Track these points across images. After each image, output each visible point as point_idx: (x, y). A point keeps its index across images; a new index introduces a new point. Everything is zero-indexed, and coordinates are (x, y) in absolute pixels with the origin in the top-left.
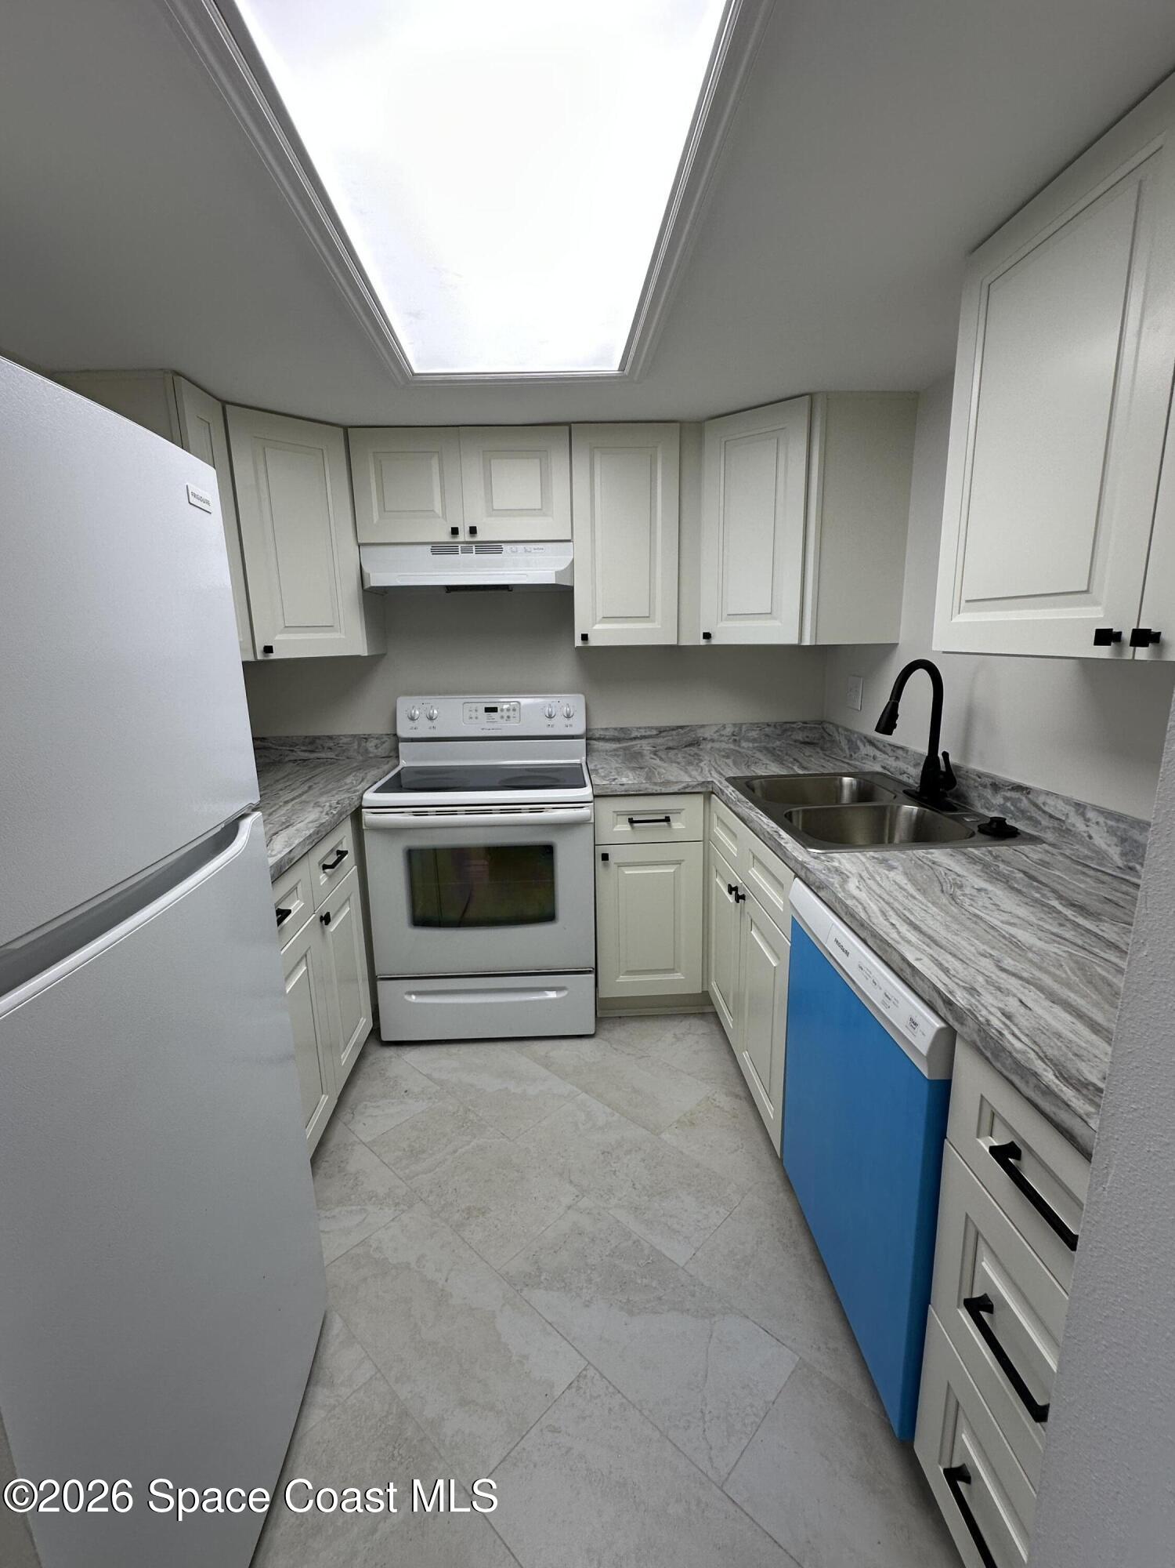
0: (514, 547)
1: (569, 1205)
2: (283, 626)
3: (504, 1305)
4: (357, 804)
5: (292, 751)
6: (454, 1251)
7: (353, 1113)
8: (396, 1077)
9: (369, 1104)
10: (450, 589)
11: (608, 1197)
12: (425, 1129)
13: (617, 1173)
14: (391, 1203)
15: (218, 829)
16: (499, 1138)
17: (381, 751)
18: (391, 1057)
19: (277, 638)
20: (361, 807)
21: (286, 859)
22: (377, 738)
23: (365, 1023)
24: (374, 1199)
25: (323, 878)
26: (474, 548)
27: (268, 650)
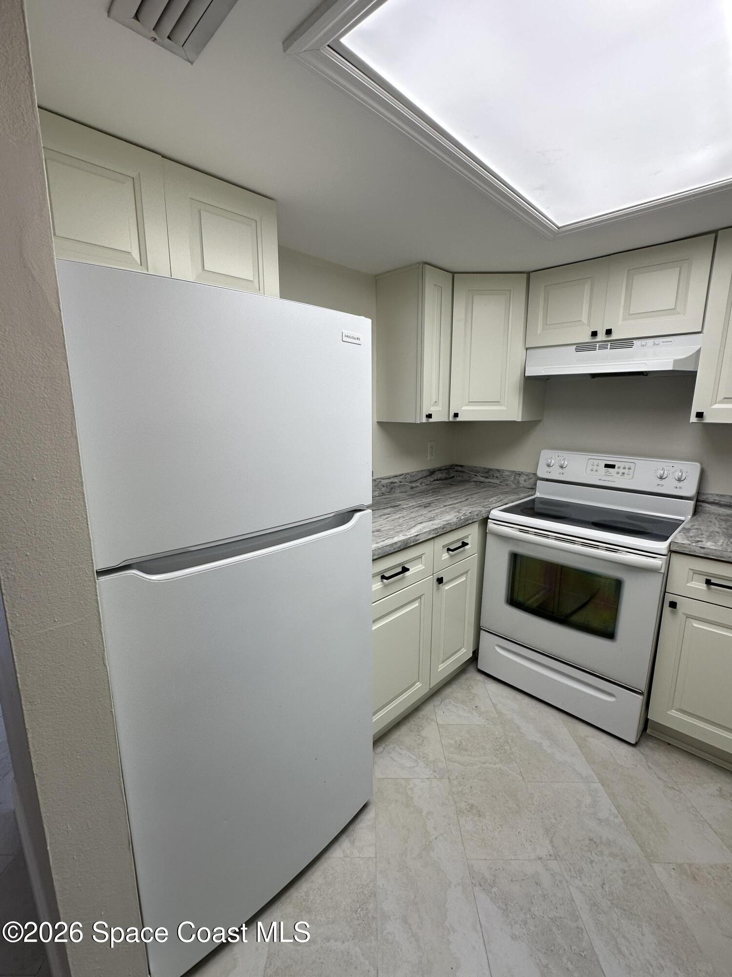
0: (643, 342)
1: (540, 856)
2: (467, 401)
3: (459, 884)
4: (485, 516)
5: (476, 475)
6: (449, 824)
7: (441, 702)
8: (475, 695)
9: (452, 702)
10: (594, 376)
11: (575, 875)
12: (474, 737)
13: (594, 864)
14: (432, 767)
15: (332, 515)
16: (517, 774)
17: (527, 484)
18: (479, 681)
19: (463, 408)
20: (488, 518)
21: (412, 539)
22: (526, 475)
23: (466, 653)
24: (425, 759)
25: (446, 556)
26: (609, 345)
27: (456, 415)
